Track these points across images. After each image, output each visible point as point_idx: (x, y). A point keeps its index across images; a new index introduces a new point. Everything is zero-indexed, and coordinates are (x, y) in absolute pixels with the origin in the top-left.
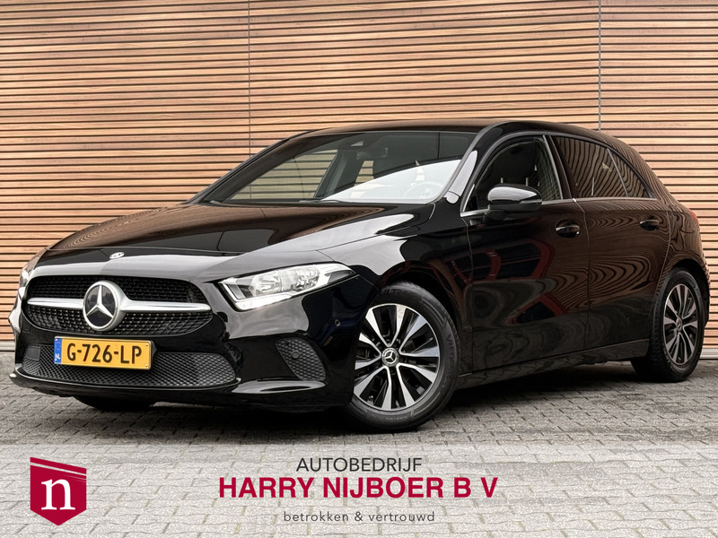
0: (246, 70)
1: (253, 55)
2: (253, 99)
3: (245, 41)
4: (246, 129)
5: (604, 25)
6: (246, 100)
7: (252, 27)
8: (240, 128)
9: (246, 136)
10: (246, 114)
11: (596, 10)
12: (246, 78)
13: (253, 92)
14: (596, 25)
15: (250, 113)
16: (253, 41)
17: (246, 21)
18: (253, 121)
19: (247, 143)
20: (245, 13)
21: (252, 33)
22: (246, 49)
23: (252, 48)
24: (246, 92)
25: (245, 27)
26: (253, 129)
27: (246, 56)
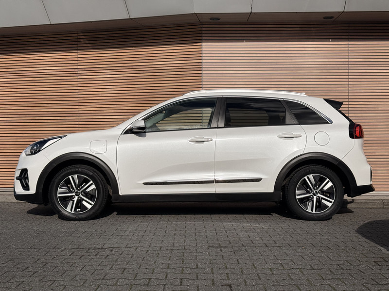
0: (77, 88)
1: (79, 83)
2: (79, 99)
3: (77, 77)
4: (77, 110)
5: (203, 72)
6: (77, 99)
7: (79, 72)
8: (75, 109)
9: (77, 112)
10: (77, 104)
11: (201, 66)
12: (77, 91)
13: (79, 96)
14: (200, 72)
15: (79, 104)
16: (79, 77)
17: (77, 70)
18: (79, 107)
19: (77, 115)
20: (77, 67)
21: (79, 75)
22: (77, 80)
23: (79, 80)
24: (77, 96)
25: (77, 72)
26: (79, 110)
27: (77, 83)
